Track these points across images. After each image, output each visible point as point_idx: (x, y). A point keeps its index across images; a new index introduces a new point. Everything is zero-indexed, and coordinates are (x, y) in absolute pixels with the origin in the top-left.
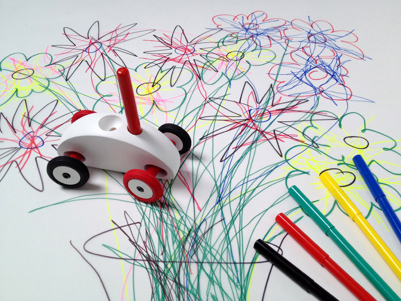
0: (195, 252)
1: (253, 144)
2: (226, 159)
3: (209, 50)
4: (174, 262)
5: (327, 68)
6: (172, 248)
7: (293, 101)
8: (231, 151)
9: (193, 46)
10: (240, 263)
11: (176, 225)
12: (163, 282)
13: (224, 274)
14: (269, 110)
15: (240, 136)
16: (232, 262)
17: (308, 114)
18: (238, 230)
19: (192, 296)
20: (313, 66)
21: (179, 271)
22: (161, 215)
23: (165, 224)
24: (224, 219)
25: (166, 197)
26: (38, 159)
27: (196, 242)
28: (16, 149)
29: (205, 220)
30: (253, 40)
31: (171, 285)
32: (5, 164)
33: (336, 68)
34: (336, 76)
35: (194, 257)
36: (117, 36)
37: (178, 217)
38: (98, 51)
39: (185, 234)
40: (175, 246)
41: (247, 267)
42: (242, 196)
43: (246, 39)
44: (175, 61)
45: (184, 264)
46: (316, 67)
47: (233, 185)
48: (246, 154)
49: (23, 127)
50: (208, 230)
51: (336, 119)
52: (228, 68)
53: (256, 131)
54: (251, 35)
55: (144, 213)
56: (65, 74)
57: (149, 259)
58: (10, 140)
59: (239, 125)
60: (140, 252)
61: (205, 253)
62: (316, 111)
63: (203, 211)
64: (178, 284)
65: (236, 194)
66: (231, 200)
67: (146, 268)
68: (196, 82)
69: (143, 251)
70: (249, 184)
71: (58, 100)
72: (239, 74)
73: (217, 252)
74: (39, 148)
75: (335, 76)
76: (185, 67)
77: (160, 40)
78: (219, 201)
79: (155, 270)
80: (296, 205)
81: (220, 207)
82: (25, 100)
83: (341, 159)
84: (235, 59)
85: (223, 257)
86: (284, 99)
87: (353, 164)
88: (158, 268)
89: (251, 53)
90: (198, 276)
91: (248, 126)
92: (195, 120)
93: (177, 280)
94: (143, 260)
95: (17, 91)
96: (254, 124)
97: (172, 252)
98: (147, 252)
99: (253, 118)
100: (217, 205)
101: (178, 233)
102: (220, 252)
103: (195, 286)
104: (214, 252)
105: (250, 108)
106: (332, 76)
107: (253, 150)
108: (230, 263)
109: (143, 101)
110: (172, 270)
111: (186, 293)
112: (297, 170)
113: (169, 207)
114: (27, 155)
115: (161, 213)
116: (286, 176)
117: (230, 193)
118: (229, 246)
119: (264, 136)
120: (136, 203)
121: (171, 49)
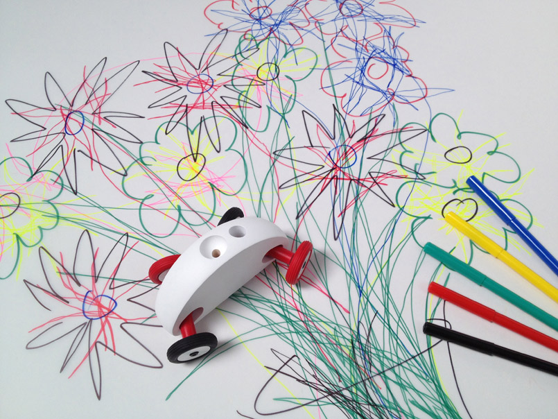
0: (370, 364)
1: (356, 201)
2: (339, 234)
3: (230, 72)
4: (357, 384)
5: (382, 54)
6: (346, 369)
7: (369, 121)
8: (338, 221)
9: (206, 72)
10: (418, 355)
11: (334, 342)
12: (358, 411)
13: (409, 373)
14: (351, 145)
15: (337, 196)
16: (410, 357)
17: (394, 134)
18: (397, 319)
19: (393, 411)
20: (367, 57)
21: (367, 391)
22: (312, 337)
23: (322, 345)
24: (377, 312)
25: (304, 311)
26: (124, 326)
27: (365, 352)
28: (88, 325)
29: (359, 322)
30: (276, 37)
31: (366, 409)
32: (89, 352)
33: (392, 51)
34: (398, 64)
35: (373, 369)
36: (94, 92)
37: (331, 332)
38: (84, 127)
39: (350, 348)
40: (348, 366)
41: (426, 355)
42: (380, 274)
43: (266, 38)
44: (197, 108)
45: (367, 382)
46: (370, 58)
47: (365, 265)
48: (356, 218)
49: (72, 290)
50: (369, 333)
51: (426, 130)
52: (269, 96)
53: (350, 182)
54: (269, 28)
55: (293, 342)
56: (66, 182)
57: (330, 393)
58: (70, 316)
59: (328, 180)
60: (316, 389)
61: (380, 360)
62: (400, 127)
63: (351, 312)
64: (374, 405)
65: (373, 276)
66: (372, 285)
67: (334, 404)
68: (245, 134)
69: (318, 386)
70: (379, 255)
71: (87, 230)
72: (289, 102)
73: (391, 353)
74: (114, 311)
75: (396, 64)
76: (216, 112)
77: (157, 77)
78: (361, 292)
79: (343, 401)
80: (437, 263)
81: (366, 300)
82: (43, 248)
83: (453, 185)
84: (270, 78)
85: (399, 356)
86: (358, 122)
87: (468, 186)
88: (345, 398)
89: (285, 60)
90: (388, 388)
91: (340, 179)
92: (275, 192)
93: (371, 402)
94: (326, 396)
95: (18, 237)
96: (344, 173)
97: (349, 374)
98: (324, 386)
99: (339, 164)
100: (362, 298)
101: (341, 349)
102: (393, 352)
103: (391, 400)
104: (388, 355)
105: (328, 150)
106: (394, 65)
107: (361, 210)
108: (410, 359)
109: (197, 189)
110: (359, 393)
111: (386, 411)
112: (418, 218)
113: (315, 323)
114: (107, 327)
115: (310, 333)
116: (410, 230)
117: (366, 276)
118: (398, 341)
119: (363, 185)
120: (277, 334)
121: (181, 88)
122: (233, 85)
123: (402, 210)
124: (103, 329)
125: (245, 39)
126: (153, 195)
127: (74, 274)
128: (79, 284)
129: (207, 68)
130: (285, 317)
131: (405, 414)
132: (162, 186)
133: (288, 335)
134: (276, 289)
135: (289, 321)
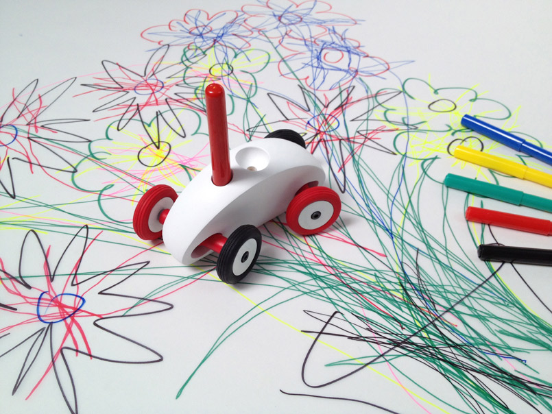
0: (433, 303)
1: (353, 156)
2: (345, 187)
3: (181, 75)
4: (425, 327)
5: (333, 45)
6: (405, 314)
7: (341, 93)
8: (340, 175)
9: (154, 78)
10: (485, 282)
11: (380, 288)
12: (439, 356)
14: (329, 113)
15: (330, 155)
16: (477, 286)
17: (371, 99)
19: (481, 347)
20: (319, 49)
21: (441, 333)
22: (351, 288)
23: (366, 295)
24: (418, 249)
25: (331, 265)
26: (99, 323)
27: (421, 292)
28: (46, 331)
29: (401, 263)
30: (221, 45)
31: (448, 352)
32: (53, 362)
33: (342, 42)
34: (352, 50)
35: (438, 307)
36: (26, 107)
37: (373, 279)
38: (18, 138)
39: (402, 291)
40: (406, 310)
41: (494, 281)
42: (406, 215)
43: (212, 47)
44: (150, 105)
45: (436, 323)
47: (385, 209)
48: (358, 170)
49: (20, 294)
50: (418, 271)
51: (401, 92)
53: (340, 142)
54: (212, 40)
55: (330, 299)
57: (396, 344)
58: (20, 324)
59: (315, 144)
60: (377, 343)
61: (442, 296)
62: (374, 92)
63: (387, 254)
64: (456, 346)
65: (398, 217)
67: (405, 355)
69: (378, 339)
70: (398, 197)
71: (32, 230)
72: (250, 89)
73: (452, 286)
74: (82, 309)
75: (350, 51)
76: (172, 106)
77: (98, 87)
78: (391, 234)
79: (416, 349)
80: (464, 194)
81: (400, 241)
83: (449, 128)
84: (224, 74)
85: (463, 287)
86: (330, 95)
87: (464, 127)
88: (417, 346)
89: (235, 60)
90: (465, 323)
91: (327, 141)
93: (450, 343)
94: (391, 349)
96: (330, 136)
97: (411, 319)
98: (385, 338)
99: (322, 129)
100: (394, 239)
101: (391, 295)
102: (454, 284)
103: (474, 335)
104: (450, 289)
105: (307, 121)
107: (361, 162)
108: (477, 288)
111: (474, 349)
112: (426, 160)
113: (349, 274)
114: (74, 329)
115: (347, 285)
116: (422, 171)
117: (391, 219)
118: (455, 272)
119: (354, 142)
120: (306, 293)
121: (128, 92)
122: (185, 83)
123: (405, 156)
124: (69, 330)
125: (189, 49)
126: (112, 185)
127: (21, 277)
128: (29, 287)
129: (154, 74)
130: (310, 274)
131: (497, 347)
132: (123, 175)
133: (321, 292)
134: (290, 248)
135: (316, 277)
